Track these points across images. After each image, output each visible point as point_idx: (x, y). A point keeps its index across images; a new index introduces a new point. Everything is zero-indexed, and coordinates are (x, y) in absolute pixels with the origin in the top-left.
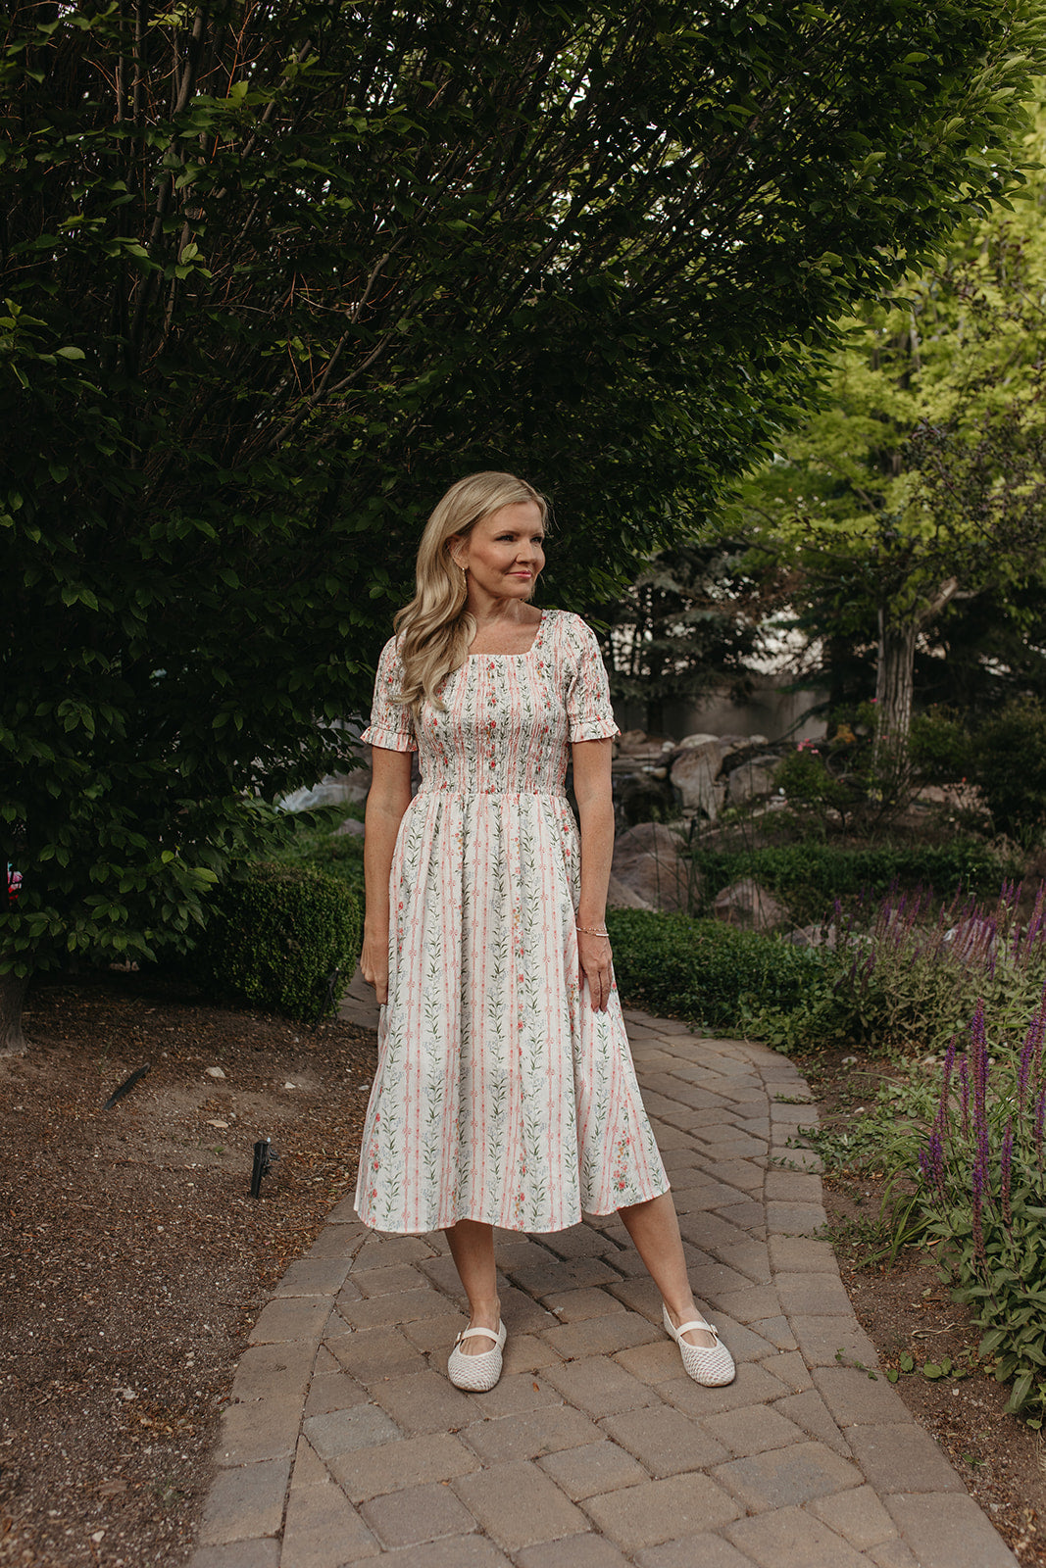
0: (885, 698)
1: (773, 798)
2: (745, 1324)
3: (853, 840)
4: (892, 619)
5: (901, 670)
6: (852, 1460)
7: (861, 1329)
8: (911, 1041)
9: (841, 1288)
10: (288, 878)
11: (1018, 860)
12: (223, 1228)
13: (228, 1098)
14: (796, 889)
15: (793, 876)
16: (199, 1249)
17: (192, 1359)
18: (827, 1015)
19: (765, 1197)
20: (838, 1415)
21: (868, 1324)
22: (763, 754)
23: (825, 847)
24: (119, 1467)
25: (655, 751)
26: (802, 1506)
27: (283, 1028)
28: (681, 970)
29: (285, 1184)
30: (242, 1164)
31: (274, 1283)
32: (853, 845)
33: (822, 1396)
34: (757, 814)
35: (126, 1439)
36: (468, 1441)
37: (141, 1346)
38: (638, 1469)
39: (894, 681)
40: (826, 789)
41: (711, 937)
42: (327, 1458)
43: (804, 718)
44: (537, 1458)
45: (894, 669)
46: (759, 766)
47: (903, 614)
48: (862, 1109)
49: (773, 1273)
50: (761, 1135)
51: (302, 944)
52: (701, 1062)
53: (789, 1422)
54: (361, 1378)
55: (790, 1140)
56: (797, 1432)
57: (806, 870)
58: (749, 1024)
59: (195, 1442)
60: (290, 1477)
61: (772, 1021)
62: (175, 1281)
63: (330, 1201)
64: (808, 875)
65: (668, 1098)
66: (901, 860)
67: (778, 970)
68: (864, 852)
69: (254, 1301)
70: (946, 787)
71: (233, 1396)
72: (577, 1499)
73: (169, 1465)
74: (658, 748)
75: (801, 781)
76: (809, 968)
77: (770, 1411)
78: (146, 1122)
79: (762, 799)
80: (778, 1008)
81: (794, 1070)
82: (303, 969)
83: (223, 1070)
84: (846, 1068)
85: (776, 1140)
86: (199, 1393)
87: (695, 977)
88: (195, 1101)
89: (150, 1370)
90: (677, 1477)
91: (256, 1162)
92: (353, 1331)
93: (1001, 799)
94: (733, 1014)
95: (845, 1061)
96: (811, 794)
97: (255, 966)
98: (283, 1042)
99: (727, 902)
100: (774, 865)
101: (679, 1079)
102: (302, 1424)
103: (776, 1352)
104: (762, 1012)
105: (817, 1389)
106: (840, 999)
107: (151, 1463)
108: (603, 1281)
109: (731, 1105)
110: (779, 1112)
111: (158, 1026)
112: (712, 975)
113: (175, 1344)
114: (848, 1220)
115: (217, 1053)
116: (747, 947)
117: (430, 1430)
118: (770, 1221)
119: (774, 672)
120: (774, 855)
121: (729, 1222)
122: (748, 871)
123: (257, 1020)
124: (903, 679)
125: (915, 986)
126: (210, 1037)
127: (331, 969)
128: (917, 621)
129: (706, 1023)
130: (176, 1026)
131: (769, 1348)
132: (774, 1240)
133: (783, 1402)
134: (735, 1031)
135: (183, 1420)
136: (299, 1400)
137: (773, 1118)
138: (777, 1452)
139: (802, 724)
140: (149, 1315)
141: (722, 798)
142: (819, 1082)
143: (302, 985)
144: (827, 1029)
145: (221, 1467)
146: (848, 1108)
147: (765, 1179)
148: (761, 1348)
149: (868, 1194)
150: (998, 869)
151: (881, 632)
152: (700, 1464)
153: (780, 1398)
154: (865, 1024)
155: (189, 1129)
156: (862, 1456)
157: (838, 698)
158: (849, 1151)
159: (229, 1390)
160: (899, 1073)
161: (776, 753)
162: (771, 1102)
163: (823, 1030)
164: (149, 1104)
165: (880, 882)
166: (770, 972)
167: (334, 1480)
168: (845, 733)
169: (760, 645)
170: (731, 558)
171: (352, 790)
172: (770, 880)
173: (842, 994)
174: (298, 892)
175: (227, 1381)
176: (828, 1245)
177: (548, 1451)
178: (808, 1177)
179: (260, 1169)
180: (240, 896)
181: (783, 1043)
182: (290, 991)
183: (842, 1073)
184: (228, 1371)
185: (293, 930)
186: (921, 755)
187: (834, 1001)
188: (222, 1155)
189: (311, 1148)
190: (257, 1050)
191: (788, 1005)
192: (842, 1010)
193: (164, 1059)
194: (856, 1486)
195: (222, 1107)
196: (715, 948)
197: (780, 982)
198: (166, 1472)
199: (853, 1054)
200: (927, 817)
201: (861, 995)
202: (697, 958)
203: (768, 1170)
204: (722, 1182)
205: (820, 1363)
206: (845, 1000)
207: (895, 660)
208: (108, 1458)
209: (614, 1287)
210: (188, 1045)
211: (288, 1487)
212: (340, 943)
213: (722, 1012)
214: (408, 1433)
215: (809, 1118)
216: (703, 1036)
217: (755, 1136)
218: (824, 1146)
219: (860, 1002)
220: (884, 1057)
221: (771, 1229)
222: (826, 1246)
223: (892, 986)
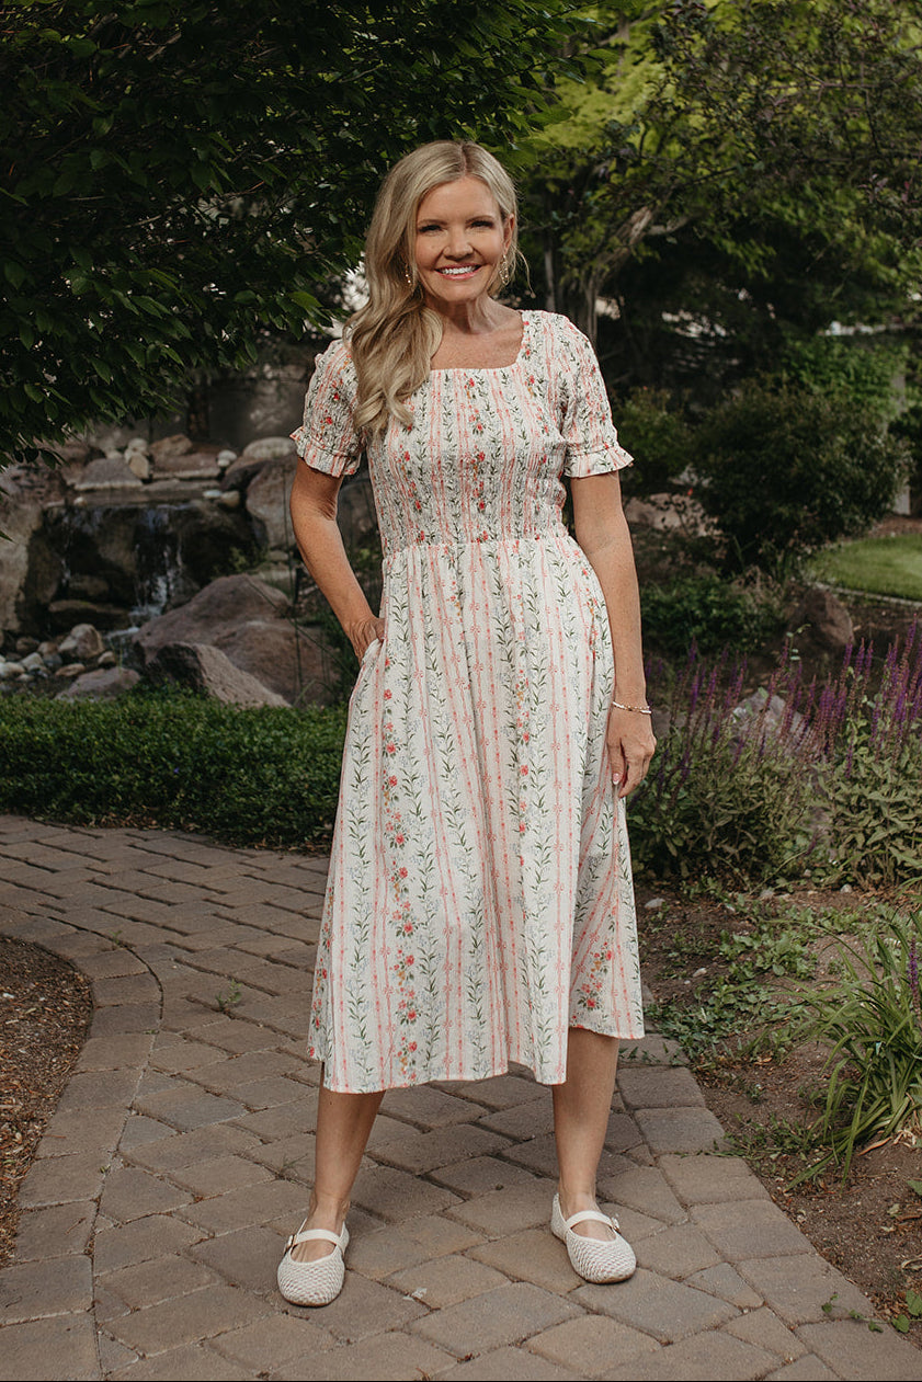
2: (680, 1279)
4: (566, 266)
7: (832, 1268)
8: (737, 870)
9: (782, 1217)
11: (776, 603)
19: (628, 1107)
21: (837, 1261)
33: (825, 1362)
47: (584, 258)
48: (703, 970)
49: (685, 1206)
103: (738, 1312)
105: (813, 1353)
114: (754, 1126)
118: (649, 1138)
125: (736, 792)
128: (602, 266)
132: (666, 1160)
133: (778, 1376)
146: (686, 973)
148: (720, 1309)
149: (760, 1087)
150: (752, 617)
153: (770, 1372)
154: (673, 853)
158: (711, 1031)
176: (738, 1160)
178: (672, 1071)
199: (658, 894)
201: (666, 813)
205: (802, 1320)
206: (645, 819)
218: (676, 1026)
219: (666, 821)
220: (705, 895)
221: (656, 1147)
222: (737, 1165)
223: (711, 795)
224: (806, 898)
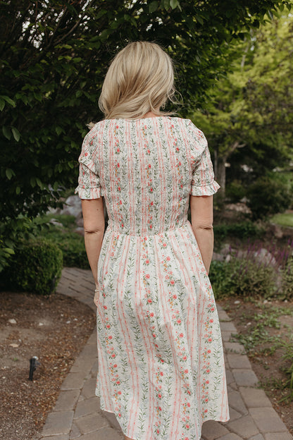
8: (258, 295)
13: (18, 332)
18: (228, 287)
27: (37, 299)
30: (24, 364)
51: (43, 268)
55: (230, 339)
83: (15, 320)
85: (224, 339)
88: (5, 335)
95: (236, 302)
97: (26, 277)
98: (37, 305)
106: (233, 281)
115: (13, 312)
123: (27, 296)
125: (259, 276)
126: (10, 305)
127: (53, 276)
142: (230, 312)
143: (43, 283)
144: (228, 291)
146: (245, 323)
154: (242, 290)
163: (226, 292)
173: (234, 279)
174: (41, 250)
182: (39, 285)
185: (39, 263)
188: (16, 360)
189: (52, 353)
190: (28, 309)
192: (233, 285)
195: (14, 337)
199: (238, 299)
206: (235, 281)
212: (56, 267)
219: (241, 282)
220: (250, 301)
223: (252, 276)
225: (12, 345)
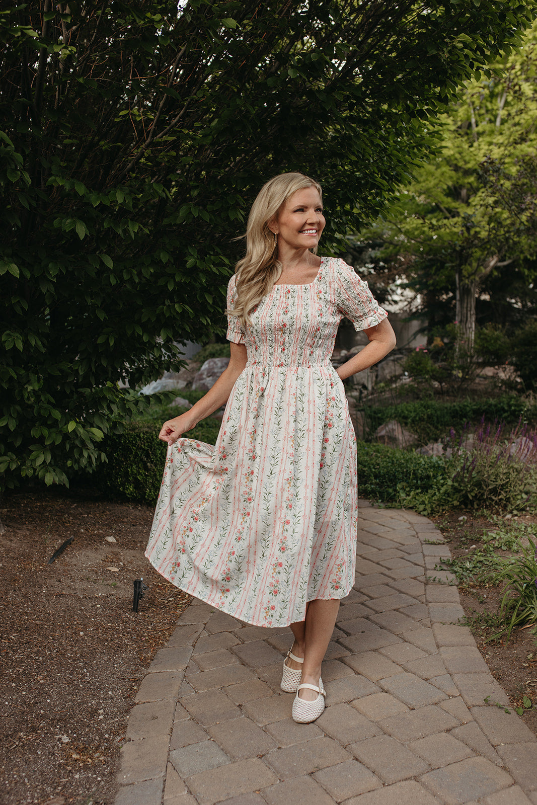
0: (461, 322)
1: (401, 377)
2: (426, 680)
3: (448, 398)
4: (463, 278)
5: (469, 306)
6: (504, 768)
7: (495, 681)
8: (497, 507)
9: (479, 655)
10: (146, 429)
12: (118, 631)
13: (118, 554)
14: (420, 424)
15: (417, 418)
16: (104, 645)
17: (102, 714)
18: (448, 494)
19: (427, 601)
20: (491, 738)
21: (498, 678)
22: (395, 354)
23: (433, 402)
24: (60, 788)
25: (337, 356)
26: (478, 801)
27: (147, 512)
28: (364, 471)
29: (152, 603)
30: (128, 593)
31: (149, 663)
32: (447, 400)
33: (479, 726)
34: (394, 386)
35: (64, 769)
36: (269, 763)
37: (72, 707)
38: (375, 779)
39: (465, 311)
40: (432, 371)
41: (379, 452)
42: (185, 777)
43: (415, 335)
44: (312, 773)
45: (465, 305)
46: (394, 361)
47: (470, 275)
48: (474, 546)
49: (438, 647)
50: (420, 564)
51: (156, 466)
52: (380, 522)
53: (462, 744)
54: (202, 723)
55: (436, 566)
56: (468, 751)
57: (424, 415)
58: (404, 500)
59: (105, 769)
60: (163, 791)
61: (417, 498)
62: (91, 666)
63: (178, 612)
64: (425, 417)
65: (364, 544)
66: (475, 407)
67: (418, 470)
68: (455, 404)
69: (137, 675)
70: (497, 367)
71: (128, 736)
72: (339, 801)
73: (90, 785)
74: (338, 354)
75: (419, 367)
76: (436, 467)
77: (449, 737)
78: (72, 570)
79: (397, 378)
80: (420, 491)
81: (433, 525)
82: (157, 480)
83: (115, 537)
84: (462, 523)
85: (428, 566)
86: (107, 736)
87: (372, 475)
88: (99, 556)
89: (77, 722)
90: (399, 784)
91: (135, 592)
92: (196, 692)
93: (527, 372)
94: (395, 495)
95: (461, 518)
96: (424, 374)
97: (131, 479)
98: (147, 520)
99: (383, 433)
100: (407, 412)
101: (369, 532)
102: (169, 755)
103: (447, 698)
104: (412, 493)
105: (475, 720)
106: (456, 484)
107: (79, 784)
108: (339, 656)
109: (400, 547)
110: (428, 549)
111: (78, 514)
112: (382, 474)
113: (92, 705)
114: (478, 613)
115: (111, 529)
116: (399, 457)
117: (246, 757)
118: (432, 615)
119: (398, 312)
120: (406, 407)
121: (408, 616)
122: (393, 416)
123: (133, 508)
124: (470, 311)
125: (497, 475)
126: (107, 519)
128: (477, 279)
129: (380, 501)
130: (88, 513)
131: (443, 696)
132: (436, 626)
133: (456, 731)
134: (397, 504)
135: (98, 754)
136: (166, 739)
137: (425, 553)
138: (458, 764)
139: (415, 338)
140: (76, 687)
141: (374, 378)
142: (447, 531)
144: (448, 501)
145: (122, 785)
146: (466, 546)
147: (425, 590)
148: (438, 696)
149: (485, 596)
150: (528, 410)
151: (458, 286)
152: (412, 774)
153: (454, 728)
154: (471, 498)
155: (97, 573)
156: (510, 766)
157: (432, 324)
158: (471, 571)
159: (125, 732)
160: (492, 525)
161: (401, 353)
162: (422, 544)
164: (73, 559)
165: (464, 419)
166: (414, 470)
167: (190, 792)
168: (438, 341)
169: (390, 298)
170: (373, 251)
171: (178, 382)
172: (405, 420)
173: (457, 481)
174: (152, 437)
175: (123, 727)
176: (467, 628)
177: (319, 769)
178: (450, 587)
179: (138, 595)
180: (120, 440)
181: (425, 510)
182: (150, 492)
183: (460, 526)
184: (123, 721)
185: (150, 458)
186: (484, 350)
187: (452, 486)
188: (116, 587)
190: (134, 525)
191: (425, 488)
192: (456, 490)
193: (82, 533)
194: (510, 786)
195: (114, 559)
196: (382, 459)
197: (419, 476)
198: (88, 789)
199: (464, 514)
200: (485, 384)
201: (468, 482)
202: (373, 464)
203: (426, 584)
204: (401, 592)
205: (475, 704)
206: (459, 485)
207: (466, 301)
208: (53, 783)
209: (347, 659)
210: (95, 524)
211: (163, 798)
213: (389, 494)
214: (233, 759)
215: (445, 553)
216: (379, 507)
217: (416, 564)
218: (456, 569)
219: (467, 485)
220: (483, 516)
221: (433, 620)
222: (466, 630)
223: (485, 476)
224: (524, 519)
225: (109, 568)
